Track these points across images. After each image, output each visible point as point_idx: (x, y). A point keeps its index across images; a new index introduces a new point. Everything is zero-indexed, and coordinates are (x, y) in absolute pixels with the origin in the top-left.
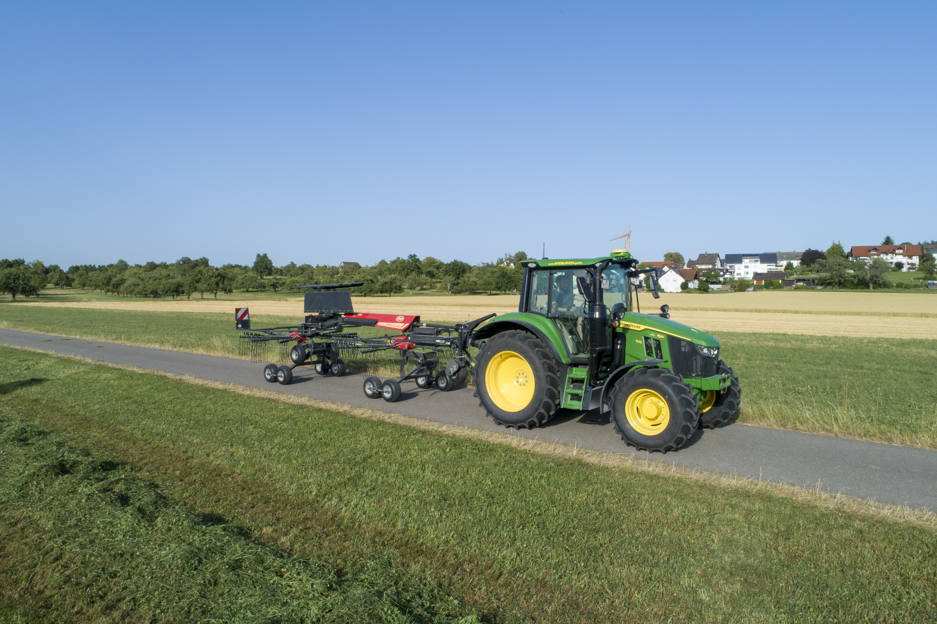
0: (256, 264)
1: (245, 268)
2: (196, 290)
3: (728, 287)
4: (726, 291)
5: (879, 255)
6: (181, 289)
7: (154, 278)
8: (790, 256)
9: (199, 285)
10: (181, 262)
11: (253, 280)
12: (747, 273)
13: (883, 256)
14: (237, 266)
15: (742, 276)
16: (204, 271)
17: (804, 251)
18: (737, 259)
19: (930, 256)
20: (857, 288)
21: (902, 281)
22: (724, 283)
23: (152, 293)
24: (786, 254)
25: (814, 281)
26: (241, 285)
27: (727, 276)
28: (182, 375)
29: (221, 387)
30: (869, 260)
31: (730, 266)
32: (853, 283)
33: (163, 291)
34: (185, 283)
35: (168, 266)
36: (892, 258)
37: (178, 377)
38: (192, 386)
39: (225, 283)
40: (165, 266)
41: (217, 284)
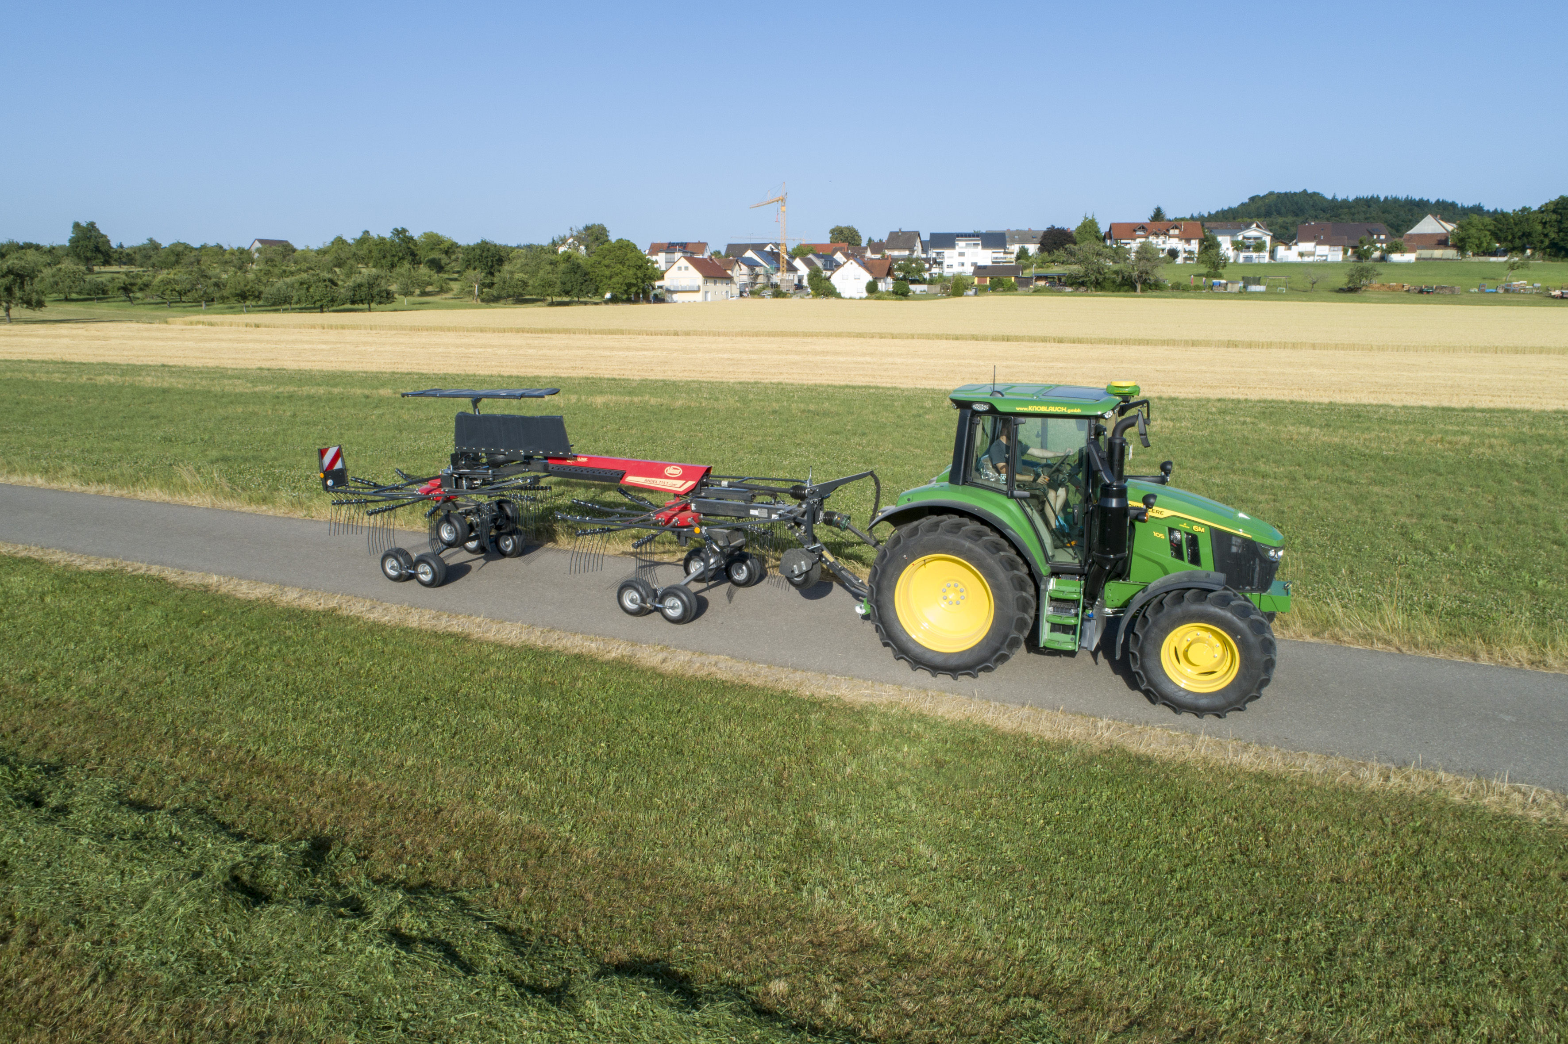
0: (74, 242)
1: (50, 251)
3: (936, 288)
4: (934, 296)
5: (1147, 237)
8: (1024, 237)
11: (74, 276)
12: (963, 264)
13: (1153, 239)
14: (28, 246)
15: (956, 269)
17: (1045, 229)
18: (945, 240)
19: (1215, 239)
20: (1119, 291)
21: (1180, 280)
22: (931, 282)
24: (1018, 232)
25: (1060, 279)
27: (935, 270)
30: (1134, 245)
31: (938, 253)
32: (1114, 282)
36: (1164, 242)
39: (25, 287)
41: (9, 290)
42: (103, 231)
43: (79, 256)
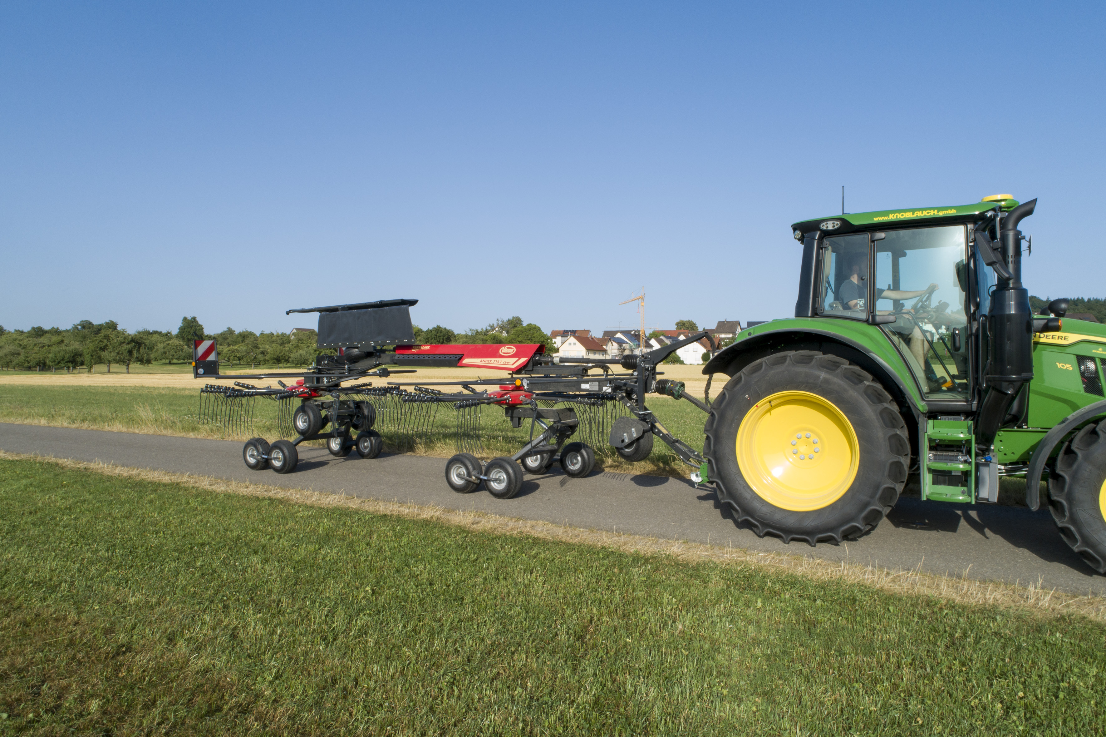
0: (182, 330)
1: (167, 335)
2: (100, 361)
6: (79, 359)
7: (41, 345)
9: (104, 354)
10: (79, 327)
11: (177, 349)
14: (155, 332)
16: (112, 336)
23: (38, 364)
26: (162, 355)
28: (89, 461)
29: (166, 479)
33: (54, 361)
34: (85, 352)
35: (61, 332)
37: (82, 466)
38: (110, 478)
39: (142, 351)
40: (56, 332)
41: (130, 352)
42: (200, 323)
43: (183, 338)
